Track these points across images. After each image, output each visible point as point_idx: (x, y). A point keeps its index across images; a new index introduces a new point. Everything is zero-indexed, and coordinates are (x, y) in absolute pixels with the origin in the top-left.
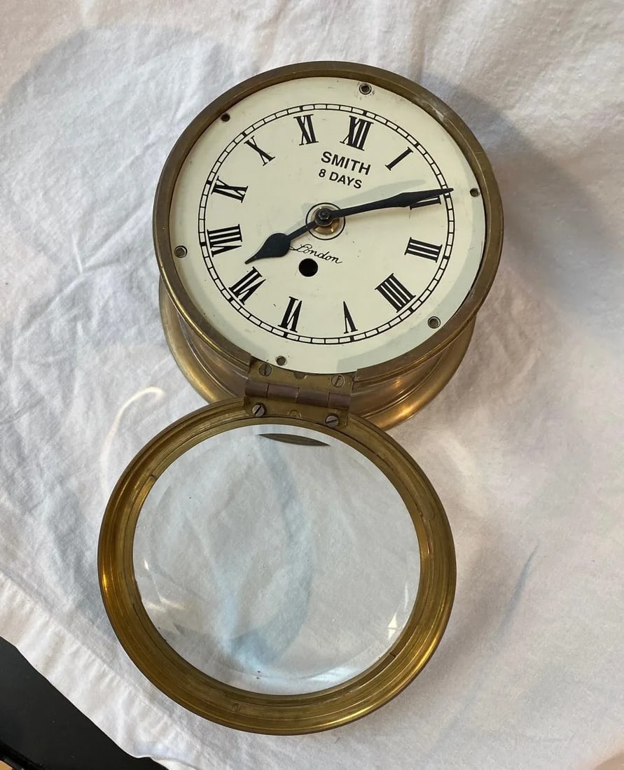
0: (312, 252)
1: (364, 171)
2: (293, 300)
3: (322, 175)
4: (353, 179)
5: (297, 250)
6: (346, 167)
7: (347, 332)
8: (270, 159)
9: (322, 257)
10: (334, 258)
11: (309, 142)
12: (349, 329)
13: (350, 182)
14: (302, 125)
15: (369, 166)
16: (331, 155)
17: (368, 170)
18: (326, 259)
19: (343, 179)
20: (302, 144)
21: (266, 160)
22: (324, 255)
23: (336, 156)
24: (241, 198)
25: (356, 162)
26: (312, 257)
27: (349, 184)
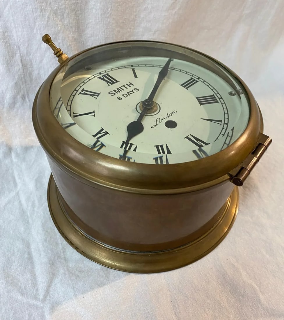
0: (163, 119)
1: (131, 85)
2: (187, 138)
3: (120, 99)
4: (132, 90)
5: (157, 124)
6: (123, 90)
7: (221, 124)
8: (94, 112)
9: (168, 117)
10: (173, 113)
11: (98, 96)
12: (220, 123)
13: (133, 91)
14: (86, 94)
15: (130, 83)
16: (112, 92)
17: (131, 84)
18: (170, 116)
19: (129, 94)
20: (96, 98)
21: (93, 114)
22: (168, 116)
23: (114, 91)
24: (107, 133)
25: (124, 86)
26: (165, 121)
27: (134, 93)
